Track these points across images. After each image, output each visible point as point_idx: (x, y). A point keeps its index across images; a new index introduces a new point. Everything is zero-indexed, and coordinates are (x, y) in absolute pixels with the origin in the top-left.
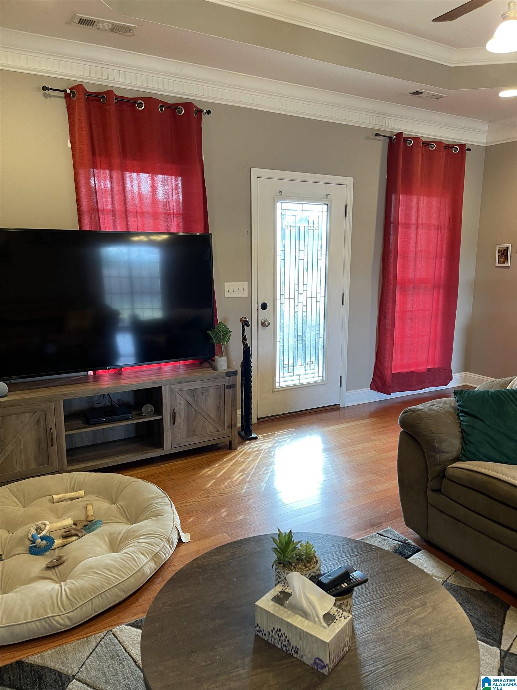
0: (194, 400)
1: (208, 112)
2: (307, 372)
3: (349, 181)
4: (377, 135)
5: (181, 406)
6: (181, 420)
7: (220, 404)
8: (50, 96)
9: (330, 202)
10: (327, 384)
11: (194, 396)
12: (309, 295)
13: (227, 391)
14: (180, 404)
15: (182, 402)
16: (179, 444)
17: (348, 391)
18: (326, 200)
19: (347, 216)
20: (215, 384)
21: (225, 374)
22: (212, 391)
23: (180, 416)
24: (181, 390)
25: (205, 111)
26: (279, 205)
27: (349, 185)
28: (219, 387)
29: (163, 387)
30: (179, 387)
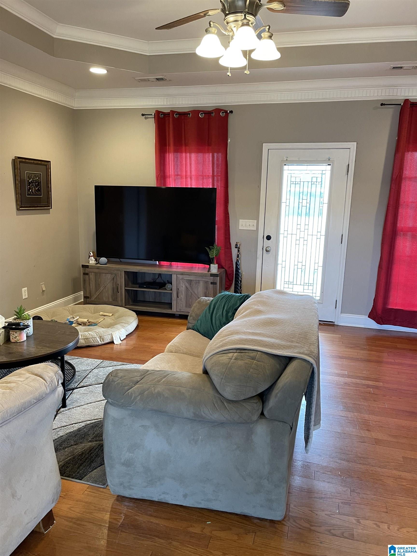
0: (190, 286)
1: (231, 112)
2: (305, 291)
3: (353, 145)
4: (382, 104)
5: (183, 288)
6: (182, 296)
7: (206, 293)
8: (148, 118)
9: (332, 163)
10: (322, 303)
11: (191, 284)
12: (310, 233)
13: (211, 286)
14: (182, 287)
15: (184, 286)
16: (180, 310)
17: (342, 313)
18: (329, 161)
19: (349, 173)
20: (204, 280)
21: (210, 275)
22: (201, 283)
23: (182, 294)
24: (182, 279)
25: (228, 112)
26: (285, 167)
27: (352, 149)
28: (206, 282)
29: (173, 275)
30: (182, 277)
